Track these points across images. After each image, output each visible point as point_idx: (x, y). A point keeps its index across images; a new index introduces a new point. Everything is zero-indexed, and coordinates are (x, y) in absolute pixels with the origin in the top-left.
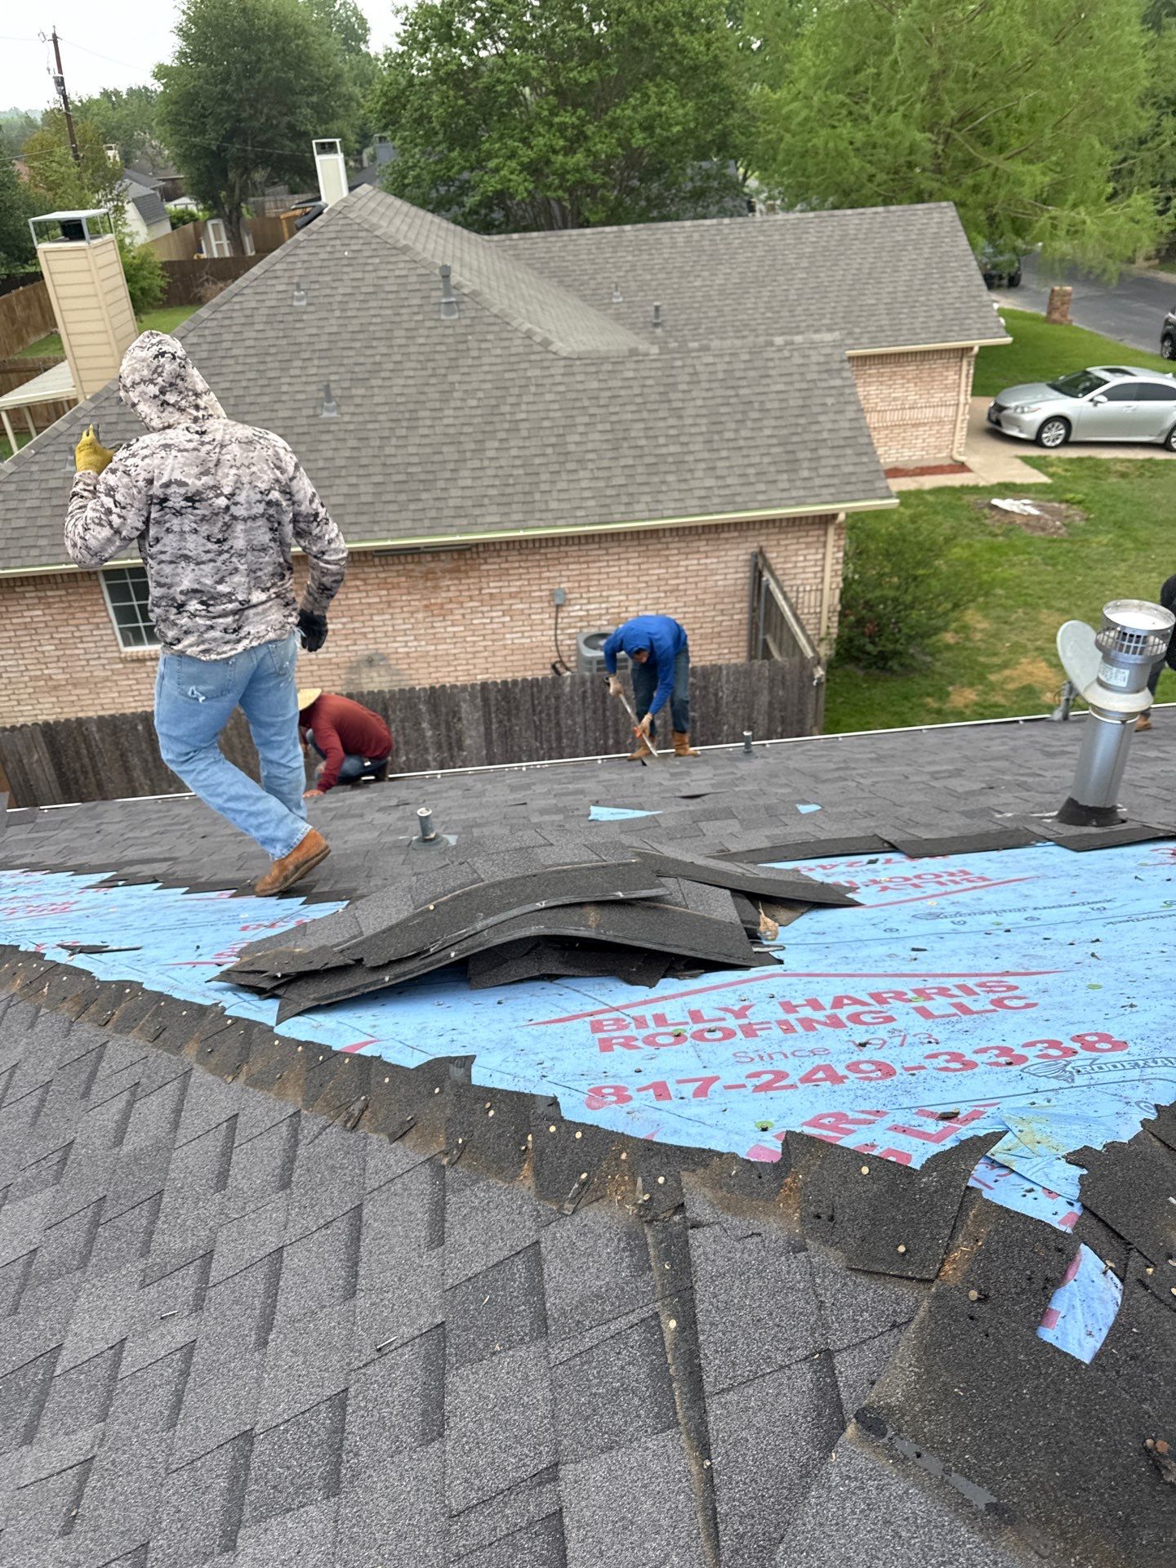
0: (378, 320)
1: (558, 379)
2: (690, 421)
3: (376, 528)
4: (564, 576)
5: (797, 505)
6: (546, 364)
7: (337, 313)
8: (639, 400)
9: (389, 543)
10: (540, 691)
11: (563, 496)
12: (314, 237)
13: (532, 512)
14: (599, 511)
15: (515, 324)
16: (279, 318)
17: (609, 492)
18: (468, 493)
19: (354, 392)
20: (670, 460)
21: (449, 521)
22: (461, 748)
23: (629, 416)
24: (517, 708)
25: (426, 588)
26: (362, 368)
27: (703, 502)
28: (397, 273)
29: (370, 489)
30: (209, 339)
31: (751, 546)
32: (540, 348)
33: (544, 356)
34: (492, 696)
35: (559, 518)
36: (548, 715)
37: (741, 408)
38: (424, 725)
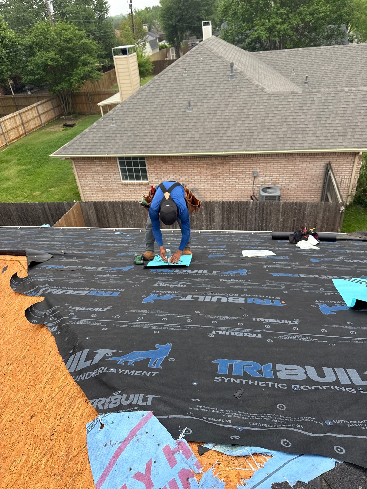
0: (209, 80)
1: (265, 101)
2: (309, 117)
3: (198, 148)
4: (258, 167)
5: (345, 148)
6: (261, 96)
7: (196, 78)
8: (292, 109)
9: (202, 153)
10: (241, 206)
11: (261, 140)
12: (193, 53)
13: (249, 145)
14: (272, 146)
15: (253, 82)
16: (178, 80)
17: (277, 140)
18: (229, 138)
19: (198, 104)
20: (300, 130)
21: (222, 147)
22: (214, 222)
23: (288, 114)
24: (233, 211)
25: (212, 168)
26: (202, 96)
27: (310, 145)
28: (217, 65)
29: (198, 136)
30: (156, 86)
31: (326, 161)
32: (260, 91)
33: (261, 93)
34: (226, 206)
35: (258, 147)
36: (243, 214)
37: (329, 113)
38: (203, 213)
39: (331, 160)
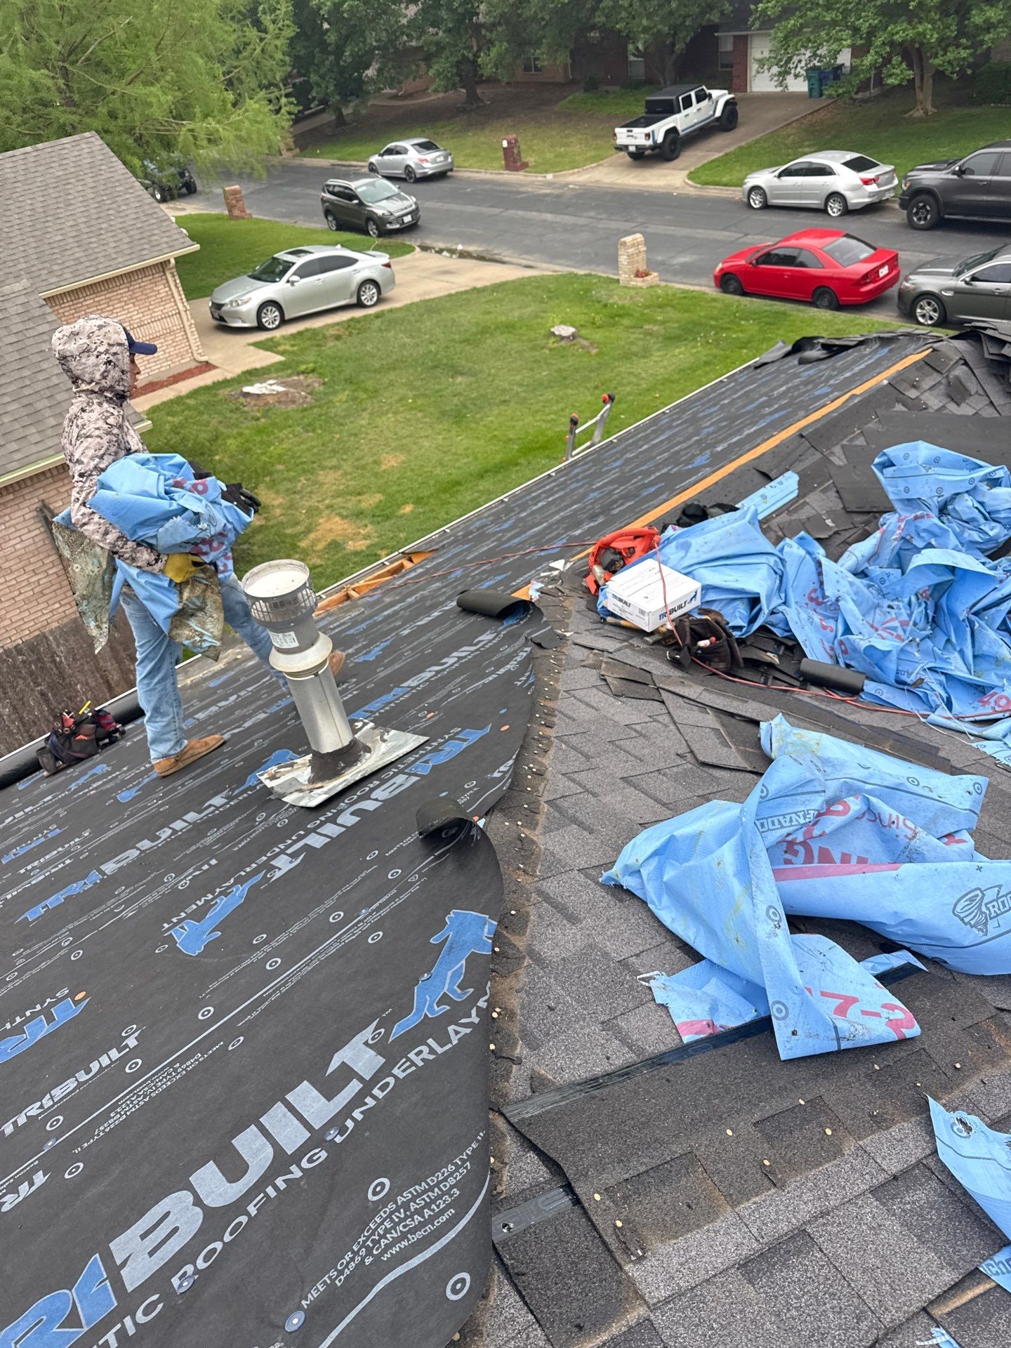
39: (43, 497)
